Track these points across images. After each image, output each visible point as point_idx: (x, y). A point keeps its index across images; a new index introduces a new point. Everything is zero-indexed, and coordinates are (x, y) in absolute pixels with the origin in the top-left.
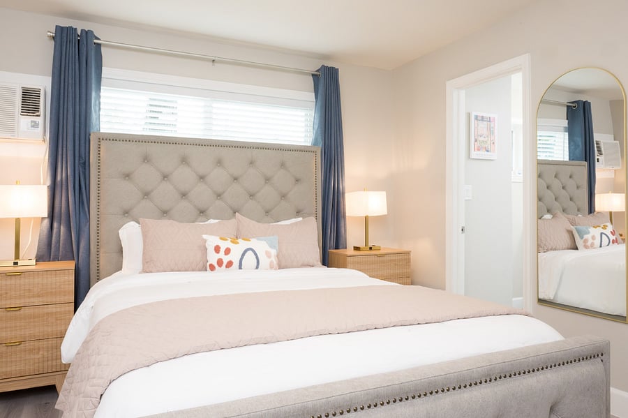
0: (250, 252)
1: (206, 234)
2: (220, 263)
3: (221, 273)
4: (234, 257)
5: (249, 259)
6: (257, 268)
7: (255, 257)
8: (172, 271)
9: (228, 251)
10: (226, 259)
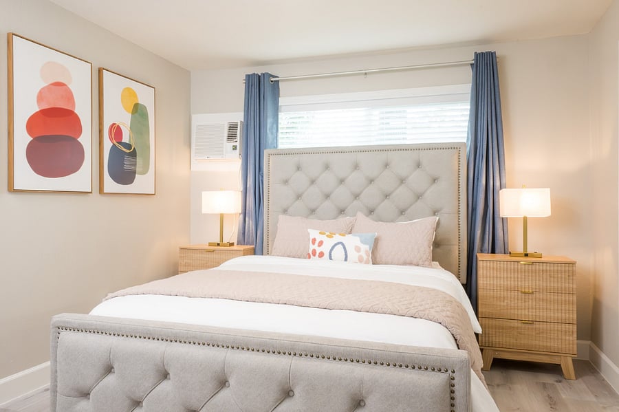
0: (340, 246)
1: (310, 228)
2: (314, 253)
3: (315, 260)
4: (325, 249)
5: (339, 251)
6: (346, 260)
7: (343, 250)
8: (289, 256)
9: (321, 243)
10: (318, 250)
